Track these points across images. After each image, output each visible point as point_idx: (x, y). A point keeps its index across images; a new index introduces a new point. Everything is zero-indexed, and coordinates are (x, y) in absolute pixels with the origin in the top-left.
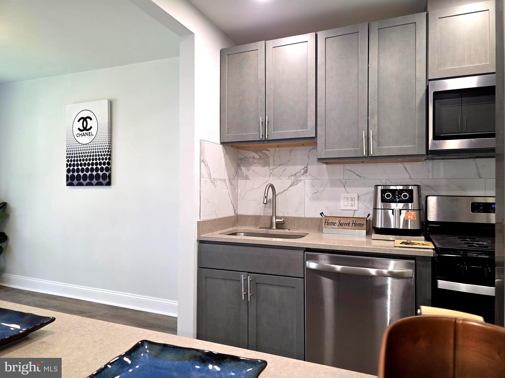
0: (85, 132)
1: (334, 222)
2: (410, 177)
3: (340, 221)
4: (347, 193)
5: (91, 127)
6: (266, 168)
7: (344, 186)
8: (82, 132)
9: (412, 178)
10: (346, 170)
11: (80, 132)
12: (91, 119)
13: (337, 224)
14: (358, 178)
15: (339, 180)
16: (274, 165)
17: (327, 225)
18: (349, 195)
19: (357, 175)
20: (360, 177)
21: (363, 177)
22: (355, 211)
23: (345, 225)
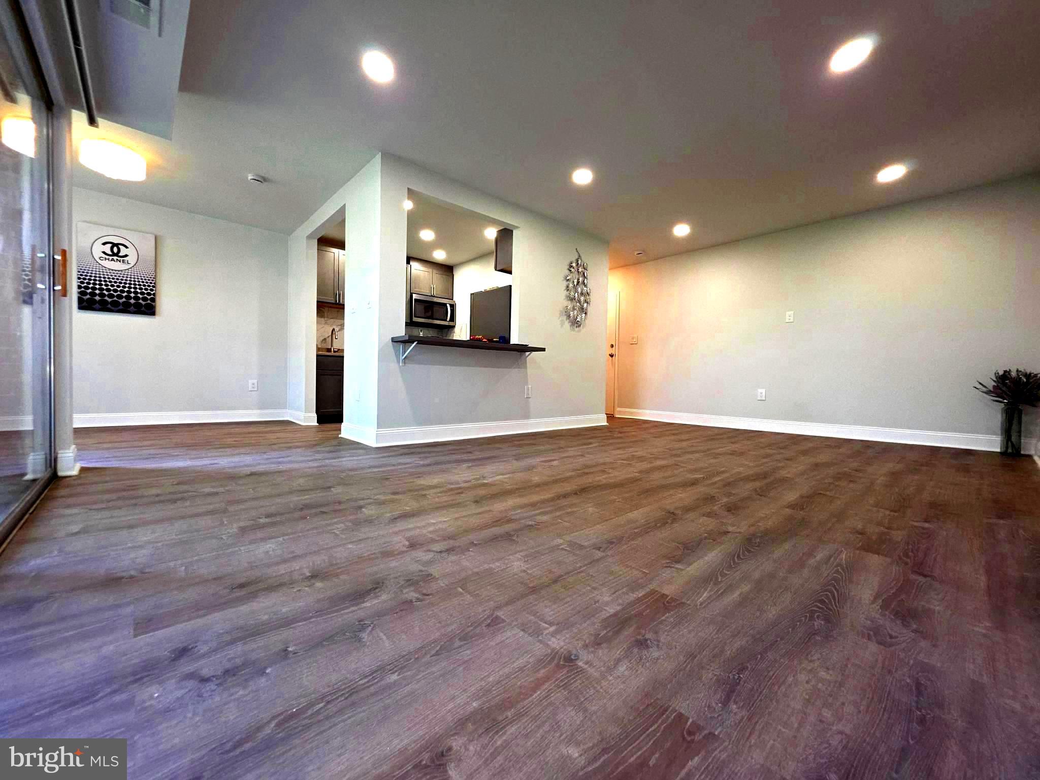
0: (115, 258)
5: (126, 256)
6: (323, 319)
8: (111, 258)
11: (107, 257)
12: (127, 247)
16: (328, 318)
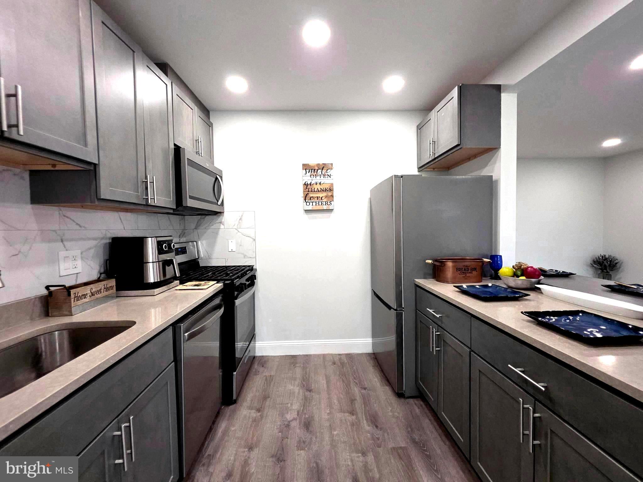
1: (85, 293)
2: (124, 228)
3: (92, 290)
4: (67, 250)
7: (61, 240)
9: (125, 229)
10: (63, 217)
13: (89, 295)
14: (78, 227)
15: (55, 231)
17: (77, 301)
18: (71, 253)
19: (77, 224)
20: (80, 227)
21: (84, 227)
22: (78, 274)
23: (97, 293)
